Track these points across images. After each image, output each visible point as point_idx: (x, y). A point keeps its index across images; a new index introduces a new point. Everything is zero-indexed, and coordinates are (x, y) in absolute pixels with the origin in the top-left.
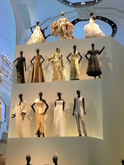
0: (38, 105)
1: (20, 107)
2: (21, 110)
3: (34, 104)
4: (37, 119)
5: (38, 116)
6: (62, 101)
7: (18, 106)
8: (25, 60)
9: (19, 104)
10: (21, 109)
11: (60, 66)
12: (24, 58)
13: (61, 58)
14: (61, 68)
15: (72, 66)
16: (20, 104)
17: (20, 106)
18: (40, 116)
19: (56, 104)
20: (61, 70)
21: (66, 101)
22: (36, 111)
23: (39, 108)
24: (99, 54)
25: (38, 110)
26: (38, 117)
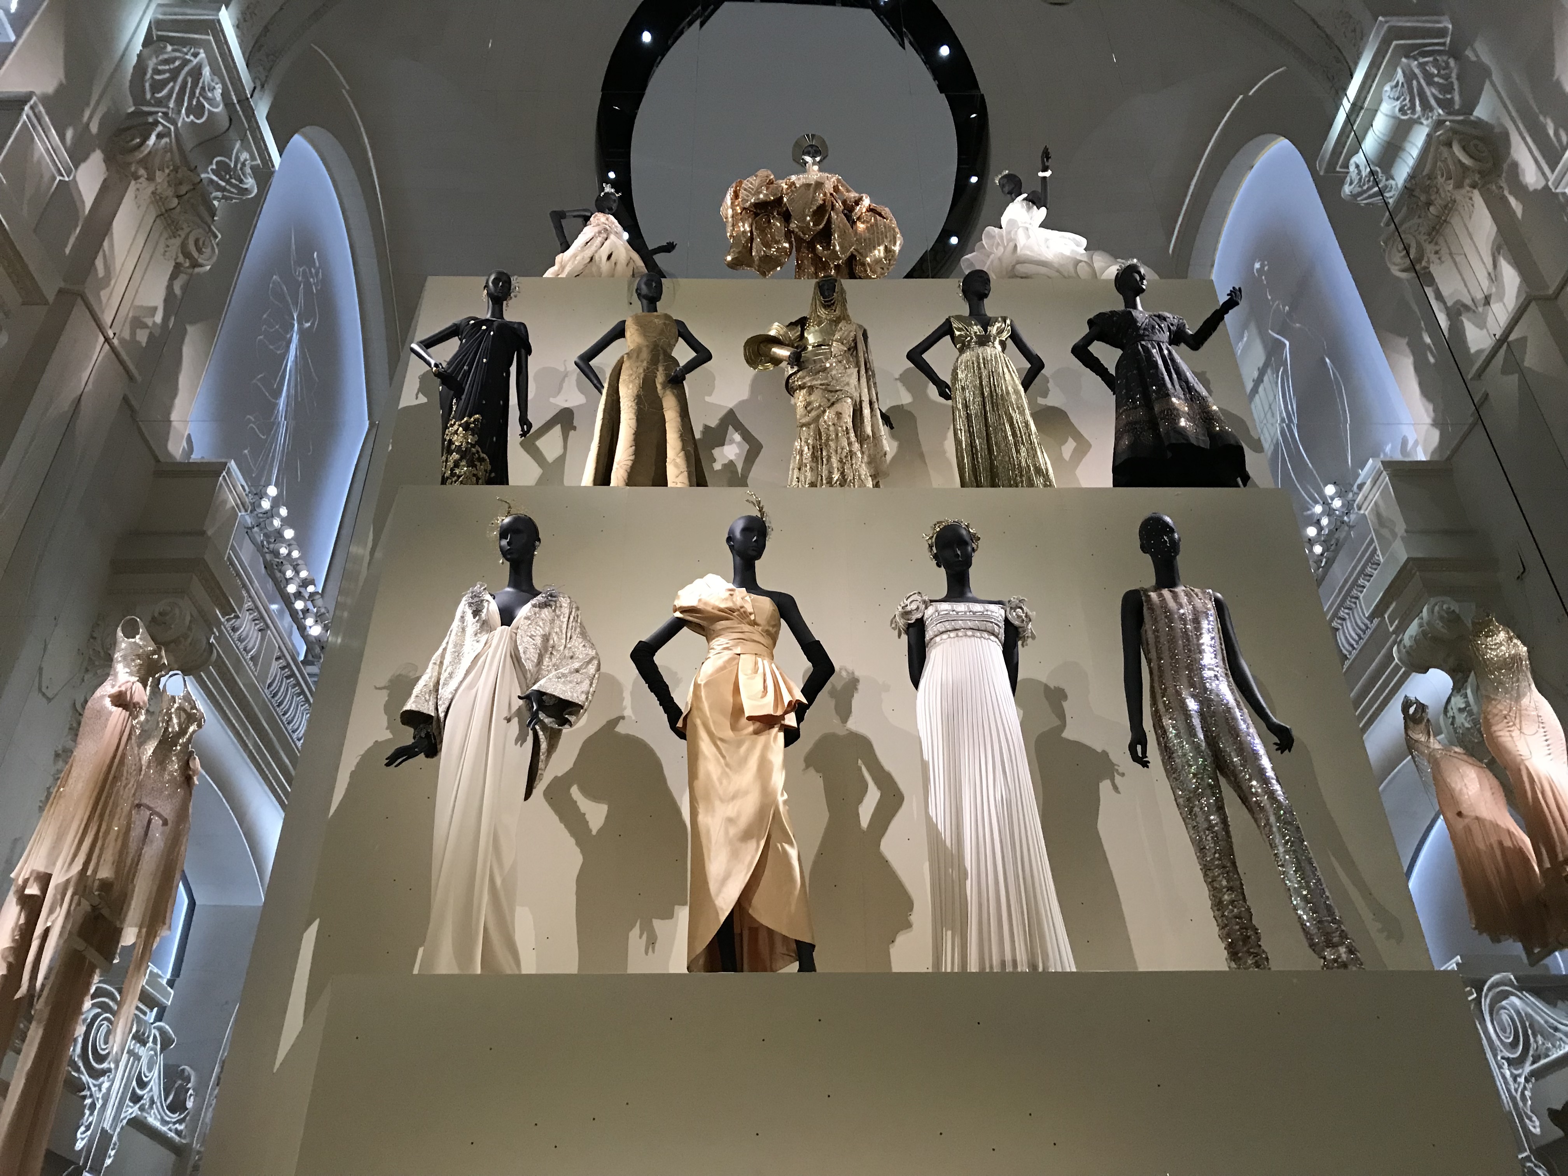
0: (720, 633)
1: (513, 638)
2: (522, 672)
3: (676, 626)
5: (735, 744)
6: (997, 610)
7: (485, 626)
10: (514, 654)
12: (522, 329)
17: (501, 630)
18: (760, 739)
19: (932, 631)
22: (709, 684)
23: (733, 660)
24: (1194, 343)
25: (728, 680)
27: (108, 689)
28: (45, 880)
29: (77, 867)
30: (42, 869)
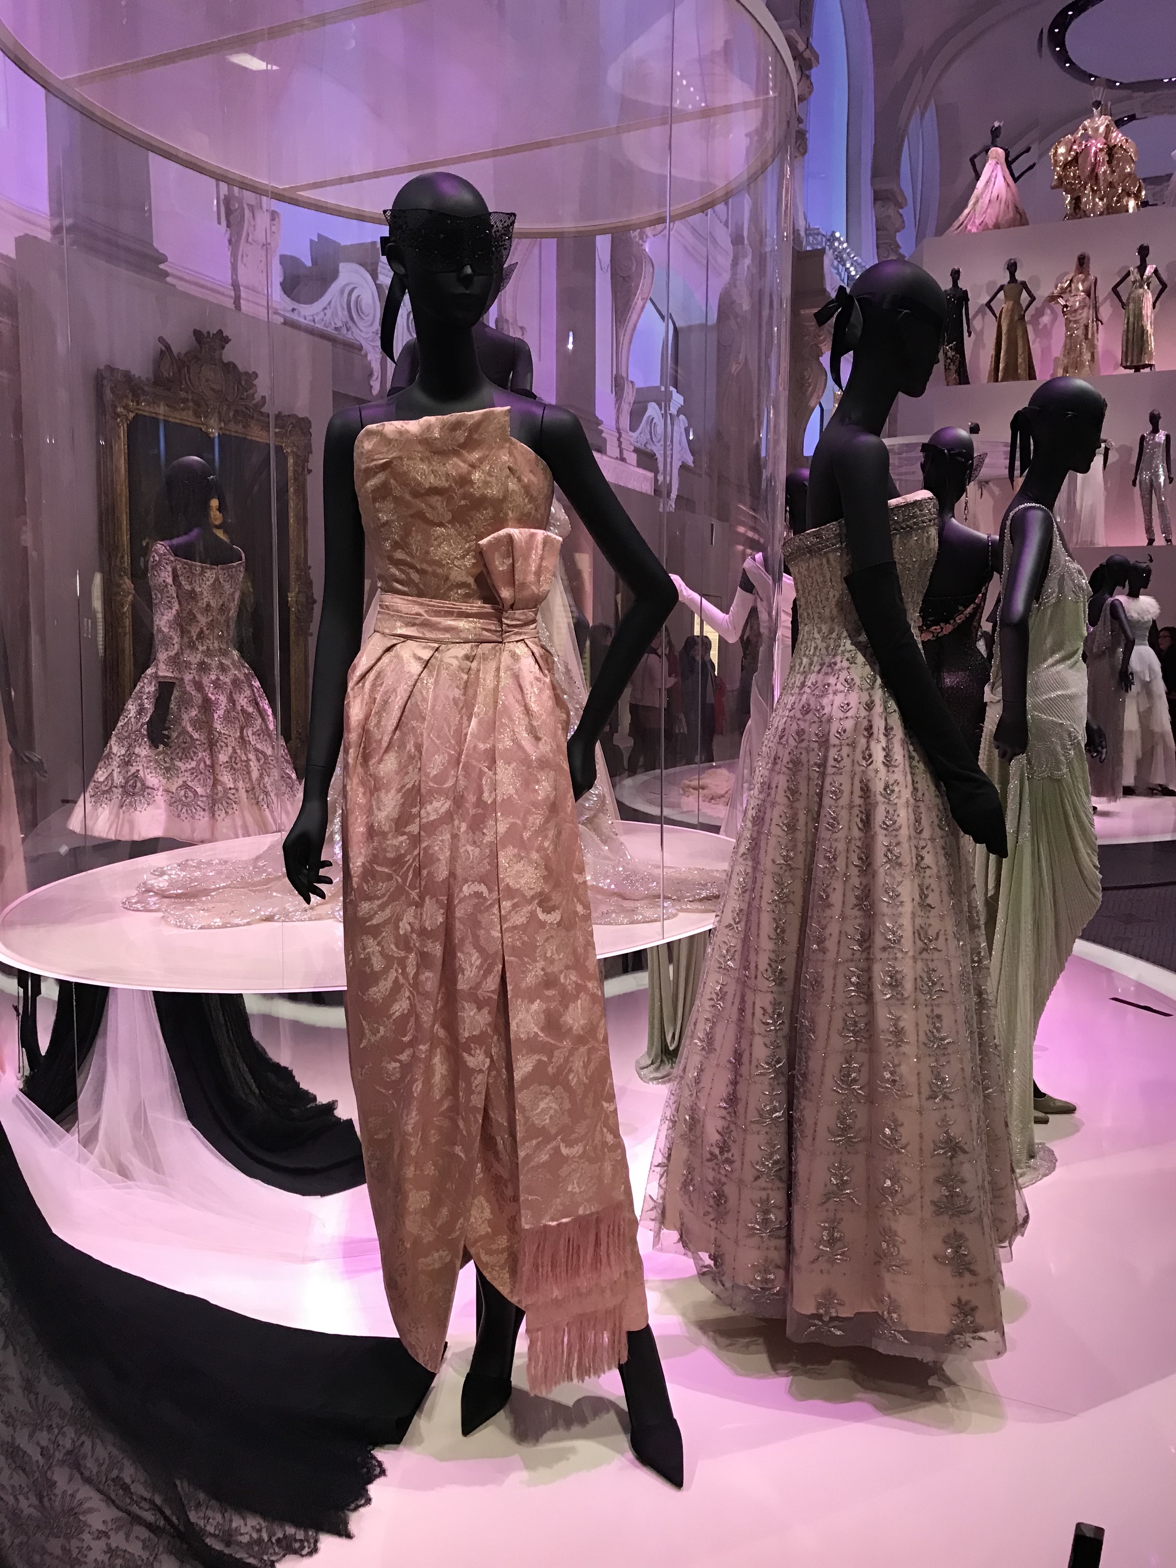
8: (968, 300)
11: (1091, 320)
12: (965, 292)
13: (1092, 292)
14: (1093, 327)
15: (1131, 319)
20: (1092, 334)
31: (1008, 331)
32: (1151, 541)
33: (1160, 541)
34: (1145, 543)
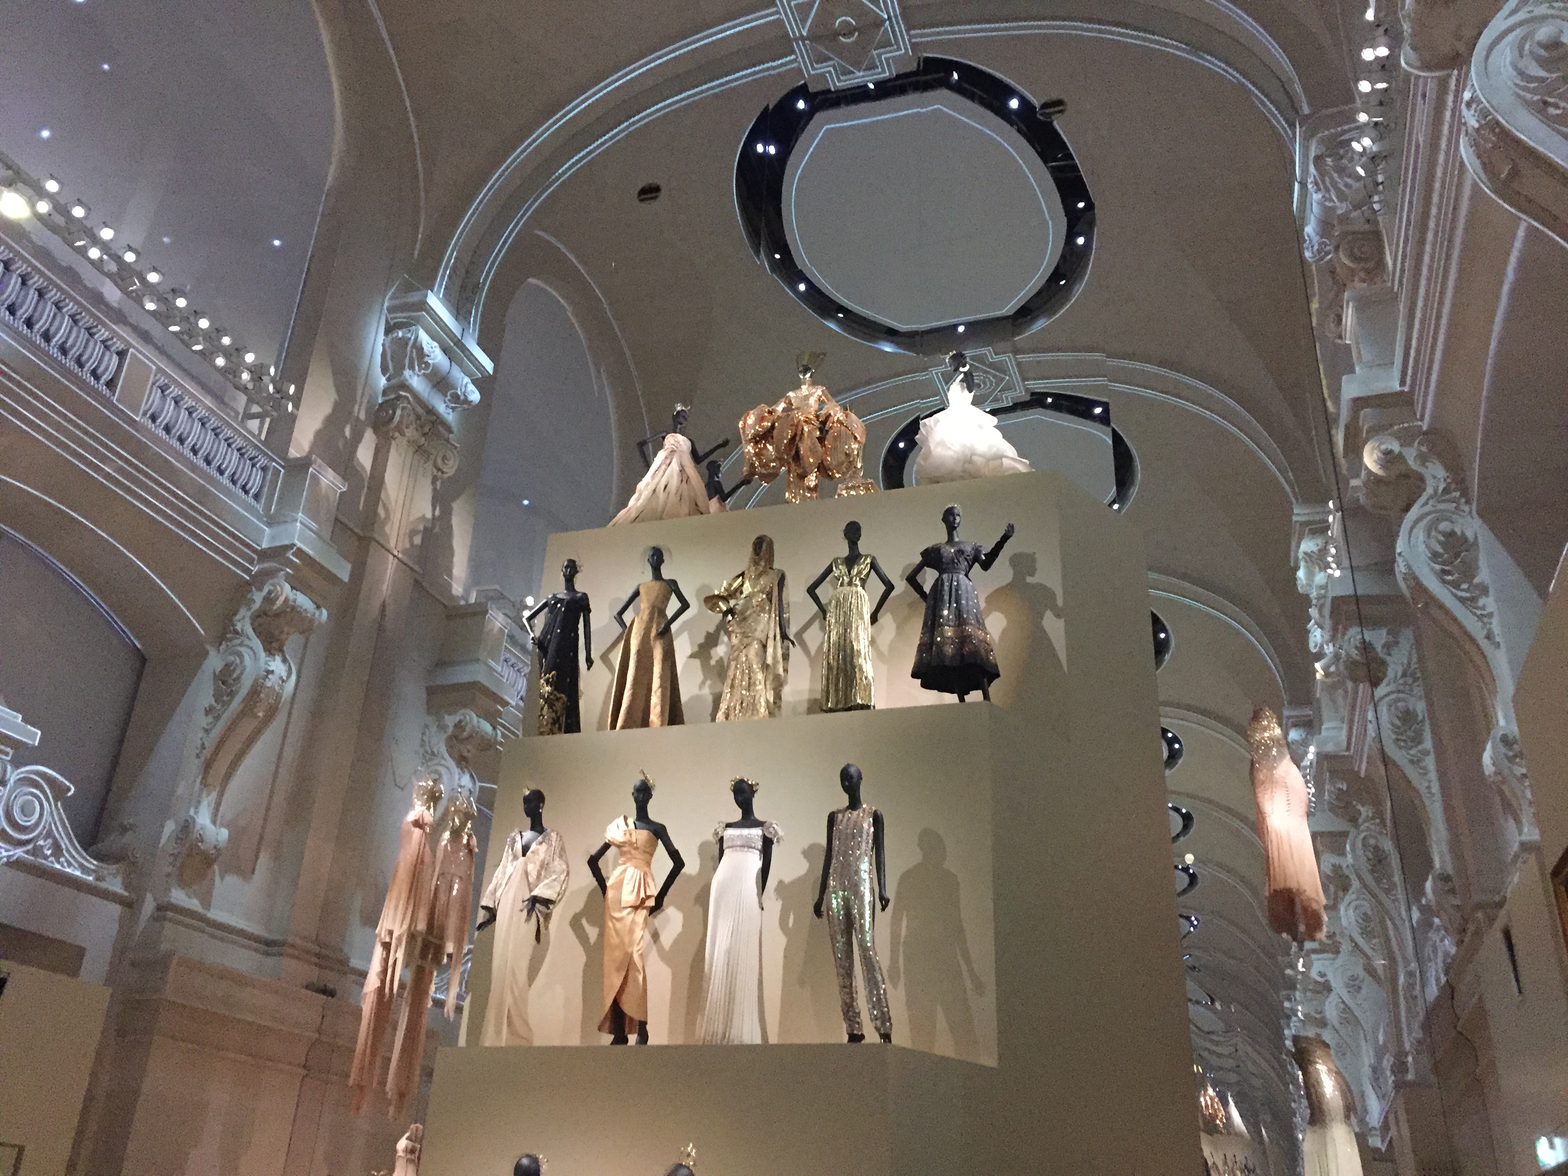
0: (623, 854)
1: (526, 864)
2: (529, 884)
3: (607, 846)
4: (613, 933)
5: (618, 920)
6: (757, 832)
7: (515, 858)
8: (590, 611)
9: (519, 847)
10: (526, 874)
11: (771, 635)
12: (585, 597)
13: (775, 593)
14: (775, 648)
16: (525, 849)
17: (522, 859)
18: (631, 916)
19: (725, 846)
20: (775, 658)
21: (781, 833)
22: (612, 886)
23: (625, 871)
24: (986, 565)
25: (620, 884)
26: (618, 925)
27: (411, 817)
28: (391, 933)
29: (405, 927)
30: (390, 928)
31: (639, 652)
32: (855, 1038)
33: (871, 1037)
34: (846, 1038)
